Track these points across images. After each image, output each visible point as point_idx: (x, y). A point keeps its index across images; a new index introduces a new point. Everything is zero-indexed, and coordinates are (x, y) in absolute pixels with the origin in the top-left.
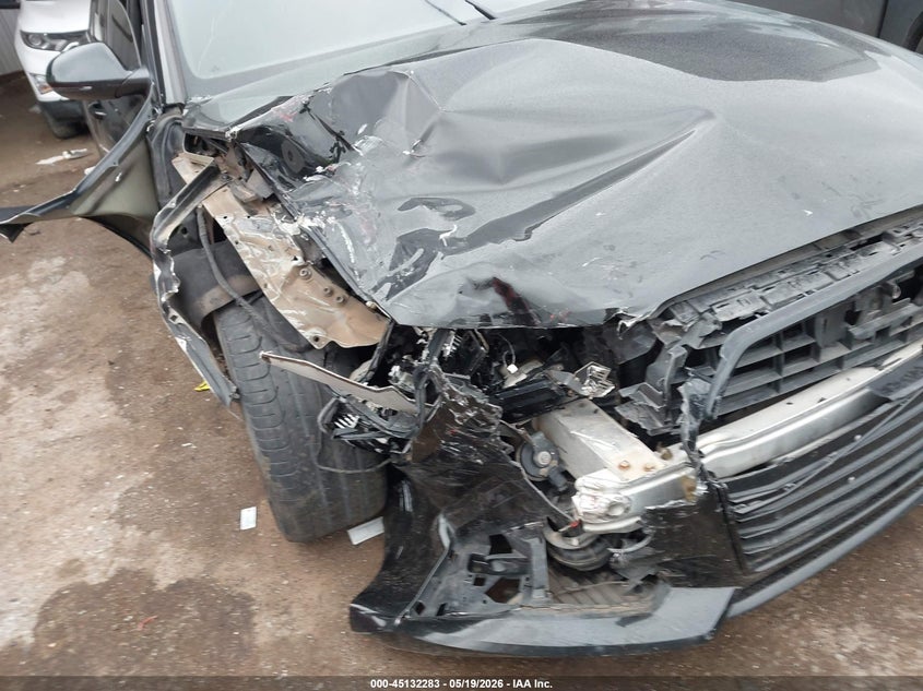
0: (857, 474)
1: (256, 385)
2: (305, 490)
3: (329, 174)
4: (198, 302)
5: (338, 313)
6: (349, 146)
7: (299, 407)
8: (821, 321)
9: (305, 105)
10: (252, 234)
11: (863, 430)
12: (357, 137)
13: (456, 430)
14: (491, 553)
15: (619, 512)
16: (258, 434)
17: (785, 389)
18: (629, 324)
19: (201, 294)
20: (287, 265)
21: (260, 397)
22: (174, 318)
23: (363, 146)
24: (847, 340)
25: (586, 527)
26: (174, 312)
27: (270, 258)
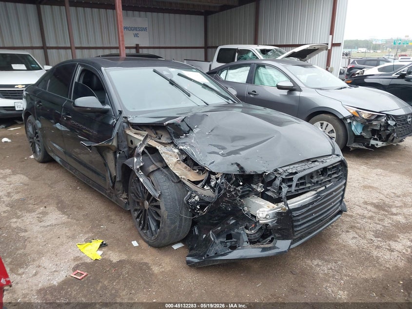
0: (315, 213)
1: (166, 191)
2: (175, 223)
3: (186, 136)
4: (148, 169)
5: (188, 173)
6: (192, 130)
7: (176, 198)
8: (306, 177)
9: (183, 119)
10: (166, 151)
11: (316, 201)
12: (195, 128)
13: (227, 199)
14: (226, 240)
15: (268, 217)
16: (165, 204)
17: (300, 192)
18: (267, 174)
19: (149, 166)
20: (175, 160)
21: (167, 194)
22: (140, 172)
23: (195, 131)
24: (311, 183)
25: (260, 222)
26: (140, 171)
27: (170, 158)
